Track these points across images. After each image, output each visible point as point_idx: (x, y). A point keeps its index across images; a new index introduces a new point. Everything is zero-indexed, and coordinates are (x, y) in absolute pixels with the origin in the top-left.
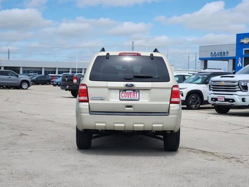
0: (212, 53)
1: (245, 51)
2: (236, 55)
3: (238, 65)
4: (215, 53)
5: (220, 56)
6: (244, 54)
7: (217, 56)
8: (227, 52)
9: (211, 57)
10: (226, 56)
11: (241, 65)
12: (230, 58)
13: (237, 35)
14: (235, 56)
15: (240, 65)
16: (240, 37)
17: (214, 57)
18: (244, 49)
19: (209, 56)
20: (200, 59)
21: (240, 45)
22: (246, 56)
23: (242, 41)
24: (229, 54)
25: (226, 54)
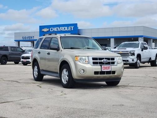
0: (23, 37)
4: (25, 37)
5: (28, 39)
7: (27, 39)
8: (33, 37)
9: (22, 39)
10: (33, 39)
12: (35, 40)
13: (40, 26)
16: (41, 27)
17: (25, 39)
20: (15, 41)
21: (42, 33)
23: (43, 30)
24: (34, 37)
25: (32, 38)
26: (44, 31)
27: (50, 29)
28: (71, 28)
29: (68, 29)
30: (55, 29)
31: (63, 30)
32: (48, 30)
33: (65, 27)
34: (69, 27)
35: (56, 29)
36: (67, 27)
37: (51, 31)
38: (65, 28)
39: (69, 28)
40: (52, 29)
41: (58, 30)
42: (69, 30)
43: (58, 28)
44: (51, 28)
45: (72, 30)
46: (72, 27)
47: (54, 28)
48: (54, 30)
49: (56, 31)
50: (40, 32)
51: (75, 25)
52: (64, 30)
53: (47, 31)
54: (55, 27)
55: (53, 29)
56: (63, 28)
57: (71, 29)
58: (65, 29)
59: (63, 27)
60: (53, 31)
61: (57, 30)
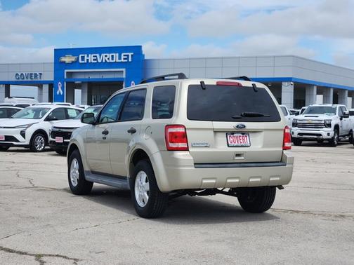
0: (17, 74)
1: (67, 73)
2: (55, 78)
3: (58, 93)
4: (22, 74)
5: (29, 80)
6: (65, 77)
7: (25, 80)
8: (41, 74)
9: (16, 80)
10: (39, 80)
11: (62, 93)
12: (45, 82)
13: (55, 50)
14: (53, 80)
15: (60, 93)
17: (21, 80)
18: (66, 71)
19: (14, 79)
21: (59, 65)
22: (69, 80)
23: (63, 59)
25: (38, 77)
26: (64, 62)
27: (78, 58)
28: (128, 56)
29: (120, 58)
30: (91, 58)
31: (108, 61)
32: (73, 59)
33: (114, 54)
34: (123, 54)
35: (93, 58)
36: (117, 54)
37: (80, 61)
38: (113, 56)
39: (123, 57)
40: (83, 58)
41: (96, 60)
42: (122, 60)
43: (98, 55)
44: (80, 56)
45: (130, 60)
46: (130, 54)
47: (88, 56)
48: (88, 60)
49: (93, 62)
50: (55, 63)
51: (137, 50)
52: (111, 61)
53: (73, 62)
54: (91, 54)
55: (86, 58)
56: (109, 55)
57: (128, 59)
58: (112, 59)
59: (110, 53)
60: (86, 61)
61: (94, 60)
